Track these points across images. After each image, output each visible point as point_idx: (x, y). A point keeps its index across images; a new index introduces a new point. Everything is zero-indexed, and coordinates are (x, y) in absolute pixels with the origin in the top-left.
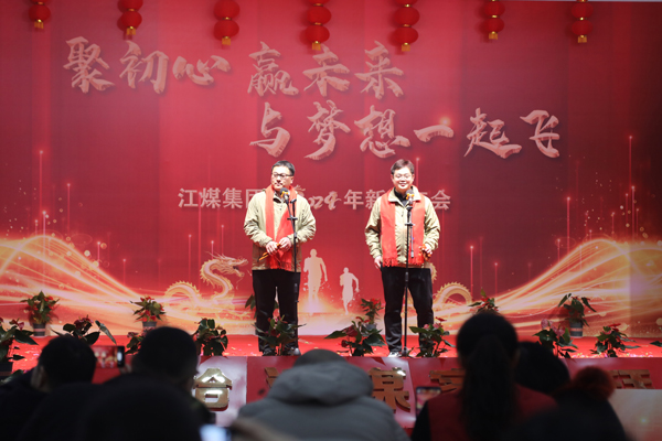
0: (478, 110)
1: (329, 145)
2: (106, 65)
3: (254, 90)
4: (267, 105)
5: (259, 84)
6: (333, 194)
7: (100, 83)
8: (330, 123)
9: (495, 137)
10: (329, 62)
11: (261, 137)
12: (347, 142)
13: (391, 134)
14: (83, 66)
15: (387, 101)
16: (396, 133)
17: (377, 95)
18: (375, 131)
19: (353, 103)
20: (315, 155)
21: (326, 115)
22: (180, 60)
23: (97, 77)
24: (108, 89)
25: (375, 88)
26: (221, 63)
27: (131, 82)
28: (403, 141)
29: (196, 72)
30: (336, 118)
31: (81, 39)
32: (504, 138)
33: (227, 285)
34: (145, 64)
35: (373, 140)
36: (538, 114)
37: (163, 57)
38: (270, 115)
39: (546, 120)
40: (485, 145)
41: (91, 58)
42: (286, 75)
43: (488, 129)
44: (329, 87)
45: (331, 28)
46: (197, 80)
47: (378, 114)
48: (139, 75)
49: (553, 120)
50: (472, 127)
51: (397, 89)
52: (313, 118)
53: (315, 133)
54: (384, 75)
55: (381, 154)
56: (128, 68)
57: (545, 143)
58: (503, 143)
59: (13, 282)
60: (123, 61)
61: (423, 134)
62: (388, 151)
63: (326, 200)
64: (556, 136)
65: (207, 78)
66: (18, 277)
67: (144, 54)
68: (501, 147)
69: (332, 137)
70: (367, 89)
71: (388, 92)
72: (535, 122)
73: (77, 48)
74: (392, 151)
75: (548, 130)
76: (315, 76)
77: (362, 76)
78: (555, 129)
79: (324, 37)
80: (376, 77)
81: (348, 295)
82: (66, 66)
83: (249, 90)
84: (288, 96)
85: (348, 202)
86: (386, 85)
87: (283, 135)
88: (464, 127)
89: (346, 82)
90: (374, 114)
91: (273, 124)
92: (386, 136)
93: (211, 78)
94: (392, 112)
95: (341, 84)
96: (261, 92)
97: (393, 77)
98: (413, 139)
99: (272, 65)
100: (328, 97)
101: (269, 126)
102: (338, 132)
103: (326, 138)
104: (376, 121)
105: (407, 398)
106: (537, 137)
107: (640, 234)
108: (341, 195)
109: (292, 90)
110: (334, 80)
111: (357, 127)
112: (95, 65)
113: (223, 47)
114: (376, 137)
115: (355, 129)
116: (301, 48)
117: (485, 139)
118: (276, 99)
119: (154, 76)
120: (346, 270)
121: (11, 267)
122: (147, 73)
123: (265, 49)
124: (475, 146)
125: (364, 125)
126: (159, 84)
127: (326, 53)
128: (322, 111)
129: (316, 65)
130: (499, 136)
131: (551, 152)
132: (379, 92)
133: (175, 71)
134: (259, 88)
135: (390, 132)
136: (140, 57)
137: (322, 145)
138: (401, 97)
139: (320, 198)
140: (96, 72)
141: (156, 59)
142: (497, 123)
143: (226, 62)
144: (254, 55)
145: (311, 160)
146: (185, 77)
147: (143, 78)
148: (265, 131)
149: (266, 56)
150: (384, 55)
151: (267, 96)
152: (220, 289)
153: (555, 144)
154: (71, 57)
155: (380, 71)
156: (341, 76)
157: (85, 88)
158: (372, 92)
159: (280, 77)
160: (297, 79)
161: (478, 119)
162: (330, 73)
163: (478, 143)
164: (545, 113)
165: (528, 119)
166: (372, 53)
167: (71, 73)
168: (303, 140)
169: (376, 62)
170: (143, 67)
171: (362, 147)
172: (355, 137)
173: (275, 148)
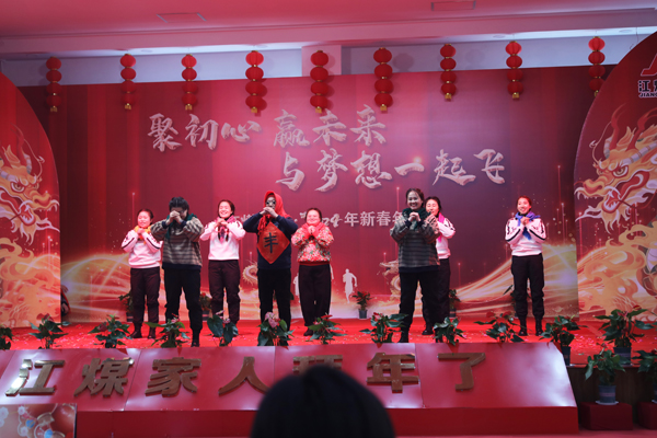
0: (442, 151)
1: (332, 180)
2: (176, 132)
3: (278, 143)
4: (287, 153)
5: (282, 139)
6: (336, 216)
7: (172, 145)
8: (333, 165)
9: (455, 171)
10: (332, 121)
11: (283, 177)
12: (346, 178)
13: (378, 171)
14: (160, 135)
15: (374, 147)
16: (382, 170)
17: (367, 143)
18: (366, 169)
19: (349, 150)
20: (323, 188)
21: (330, 159)
22: (226, 125)
23: (170, 140)
24: (177, 148)
25: (365, 138)
26: (255, 125)
27: (193, 143)
28: (387, 175)
29: (237, 133)
30: (337, 161)
31: (159, 115)
32: (462, 171)
34: (202, 130)
35: (365, 176)
36: (488, 152)
37: (214, 124)
38: (290, 161)
39: (494, 156)
40: (447, 176)
41: (166, 128)
42: (300, 132)
43: (450, 164)
44: (331, 138)
46: (238, 138)
47: (368, 157)
48: (198, 138)
49: (499, 156)
50: (437, 163)
51: (381, 138)
52: (320, 162)
53: (323, 172)
54: (372, 129)
55: (370, 186)
56: (191, 133)
57: (493, 173)
58: (462, 174)
59: (116, 284)
60: (187, 128)
61: (401, 170)
62: (376, 183)
63: (332, 221)
64: (502, 168)
65: (245, 136)
66: (119, 280)
67: (202, 123)
68: (460, 178)
69: (334, 175)
70: (359, 139)
71: (374, 141)
72: (485, 158)
73: (156, 121)
74: (379, 183)
75: (495, 164)
76: (321, 132)
77: (355, 130)
78: (501, 163)
80: (365, 130)
81: (349, 289)
82: (150, 134)
83: (275, 144)
84: (303, 147)
85: (348, 221)
86: (373, 135)
87: (299, 174)
88: (431, 164)
89: (344, 135)
90: (365, 157)
91: (294, 166)
92: (374, 172)
93: (248, 137)
94: (378, 155)
95: (341, 136)
96: (282, 145)
97: (378, 129)
98: (394, 174)
99: (291, 125)
100: (331, 146)
101: (289, 169)
102: (339, 171)
103: (330, 175)
104: (366, 162)
106: (487, 169)
107: (570, 239)
108: (342, 216)
109: (305, 142)
110: (335, 134)
111: (352, 167)
112: (168, 132)
113: (256, 115)
114: (367, 173)
115: (351, 169)
116: (311, 112)
117: (448, 172)
118: (294, 150)
119: (209, 138)
120: (347, 271)
121: (115, 274)
122: (204, 135)
123: (286, 114)
124: (440, 177)
125: (358, 166)
126: (212, 143)
127: (330, 115)
128: (327, 156)
129: (322, 124)
130: (459, 169)
131: (498, 179)
132: (368, 141)
133: (223, 133)
134: (281, 143)
135: (377, 169)
136: (199, 125)
137: (327, 180)
138: (384, 144)
139: (327, 219)
140: (169, 137)
141: (210, 126)
142: (456, 160)
143: (258, 125)
144: (277, 119)
145: (319, 192)
146: (229, 137)
147: (201, 140)
148: (286, 173)
149: (286, 119)
150: (371, 114)
151: (288, 147)
153: (501, 173)
154: (153, 127)
155: (369, 125)
156: (340, 131)
157: (162, 148)
158: (363, 141)
159: (296, 133)
160: (308, 135)
161: (442, 157)
162: (332, 129)
163: (442, 175)
164: (493, 151)
165: (480, 156)
166: (362, 113)
167: (153, 138)
168: (314, 178)
169: (365, 120)
170: (201, 132)
171: (357, 181)
172: (352, 174)
173: (293, 184)
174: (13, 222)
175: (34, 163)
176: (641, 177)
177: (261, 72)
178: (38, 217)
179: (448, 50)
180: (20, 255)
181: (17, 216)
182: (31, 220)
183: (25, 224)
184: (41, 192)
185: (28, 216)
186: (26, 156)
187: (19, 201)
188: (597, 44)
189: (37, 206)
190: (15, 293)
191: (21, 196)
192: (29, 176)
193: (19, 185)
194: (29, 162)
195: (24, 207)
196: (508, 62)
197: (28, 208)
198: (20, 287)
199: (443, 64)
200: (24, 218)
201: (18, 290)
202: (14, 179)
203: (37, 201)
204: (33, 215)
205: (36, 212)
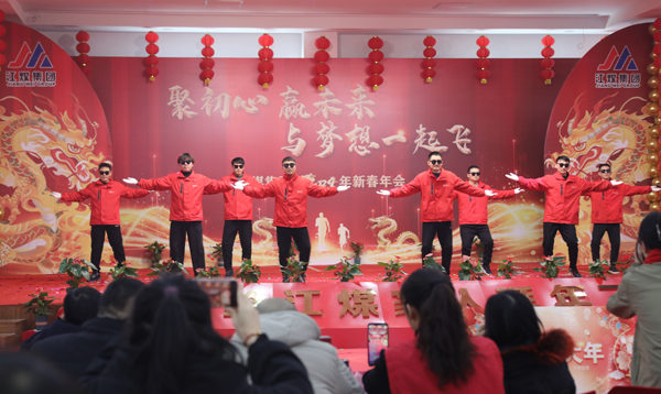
0: (421, 126)
1: (330, 148)
2: (192, 102)
3: (283, 116)
4: (291, 124)
5: (286, 112)
6: (333, 178)
7: (190, 114)
8: (330, 135)
9: (432, 142)
10: (329, 97)
11: (288, 144)
12: (341, 147)
13: (368, 142)
14: (179, 104)
15: (365, 120)
16: (371, 140)
17: (359, 117)
18: (358, 139)
19: (344, 123)
20: (321, 155)
22: (238, 98)
23: (187, 110)
24: (194, 117)
25: (358, 113)
26: (263, 99)
27: (208, 112)
28: (375, 145)
29: (248, 105)
30: (333, 132)
31: (177, 87)
32: (437, 142)
33: (269, 235)
34: (217, 101)
35: (357, 145)
36: (458, 127)
37: (227, 96)
38: (293, 130)
39: (463, 131)
40: (425, 146)
41: (184, 98)
42: (303, 106)
43: (428, 137)
44: (329, 112)
45: (330, 76)
46: (249, 110)
47: (360, 129)
48: (213, 108)
49: (467, 131)
50: (417, 136)
51: (371, 114)
52: (320, 132)
53: (321, 141)
54: (364, 105)
55: (362, 153)
56: (206, 104)
57: (462, 145)
58: (437, 146)
59: (139, 236)
60: (203, 99)
61: (387, 141)
62: (366, 151)
63: (329, 183)
64: (469, 141)
65: (255, 108)
66: (142, 232)
67: (216, 95)
68: (435, 148)
69: (331, 144)
70: (352, 113)
71: (366, 116)
72: (456, 132)
73: (175, 92)
74: (369, 151)
75: (464, 137)
76: (320, 106)
77: (349, 106)
78: (468, 137)
79: (326, 82)
80: (358, 106)
81: (343, 240)
82: (169, 104)
83: (280, 116)
84: (304, 119)
86: (364, 111)
87: (301, 143)
88: (412, 136)
89: (340, 110)
90: (357, 129)
91: (296, 136)
92: (365, 142)
93: (257, 109)
94: (368, 128)
95: (337, 111)
96: (287, 117)
97: (369, 106)
98: (381, 143)
99: (295, 100)
100: (329, 119)
101: (293, 138)
102: (335, 141)
103: (328, 144)
104: (358, 134)
105: (376, 308)
106: (457, 141)
107: (521, 199)
109: (306, 115)
110: (332, 108)
111: (347, 137)
112: (186, 103)
113: (264, 90)
114: (359, 143)
115: (345, 138)
116: (312, 89)
117: (426, 143)
118: (297, 121)
119: (222, 108)
120: (342, 225)
121: (138, 227)
122: (218, 106)
123: (290, 90)
124: (419, 147)
125: (351, 136)
126: (225, 113)
127: (326, 91)
128: (325, 127)
129: (321, 99)
130: (434, 141)
131: (466, 150)
132: (360, 115)
133: (235, 105)
134: (286, 115)
135: (367, 140)
136: (213, 97)
137: (325, 148)
138: (374, 118)
139: (325, 181)
140: (187, 107)
141: (223, 98)
142: (433, 133)
143: (265, 99)
144: (282, 94)
145: (318, 158)
146: (241, 109)
147: (215, 110)
148: (290, 141)
149: (290, 95)
151: (291, 119)
152: (264, 238)
153: (468, 145)
154: (172, 98)
155: (361, 102)
156: (336, 106)
157: (180, 117)
158: (356, 115)
159: (299, 107)
160: (309, 109)
161: (421, 130)
162: (330, 104)
163: (421, 145)
164: (462, 127)
165: (452, 130)
166: (355, 91)
167: (172, 107)
168: (313, 146)
169: (358, 97)
170: (215, 103)
171: (350, 149)
172: (346, 143)
173: (296, 151)
174: (70, 179)
175: (89, 127)
176: (595, 151)
177: (271, 53)
178: (93, 176)
179: (430, 41)
180: (77, 209)
181: (74, 174)
182: (87, 178)
183: (82, 182)
184: (96, 153)
185: (84, 174)
186: (82, 121)
187: (76, 161)
188: (548, 41)
189: (93, 166)
190: (73, 242)
191: (77, 157)
192: (85, 139)
193: (76, 147)
194: (84, 126)
195: (80, 166)
196: (478, 53)
197: (84, 167)
198: (78, 237)
199: (425, 53)
200: (80, 176)
201: (75, 240)
202: (71, 141)
203: (92, 161)
204: (88, 174)
205: (92, 171)
